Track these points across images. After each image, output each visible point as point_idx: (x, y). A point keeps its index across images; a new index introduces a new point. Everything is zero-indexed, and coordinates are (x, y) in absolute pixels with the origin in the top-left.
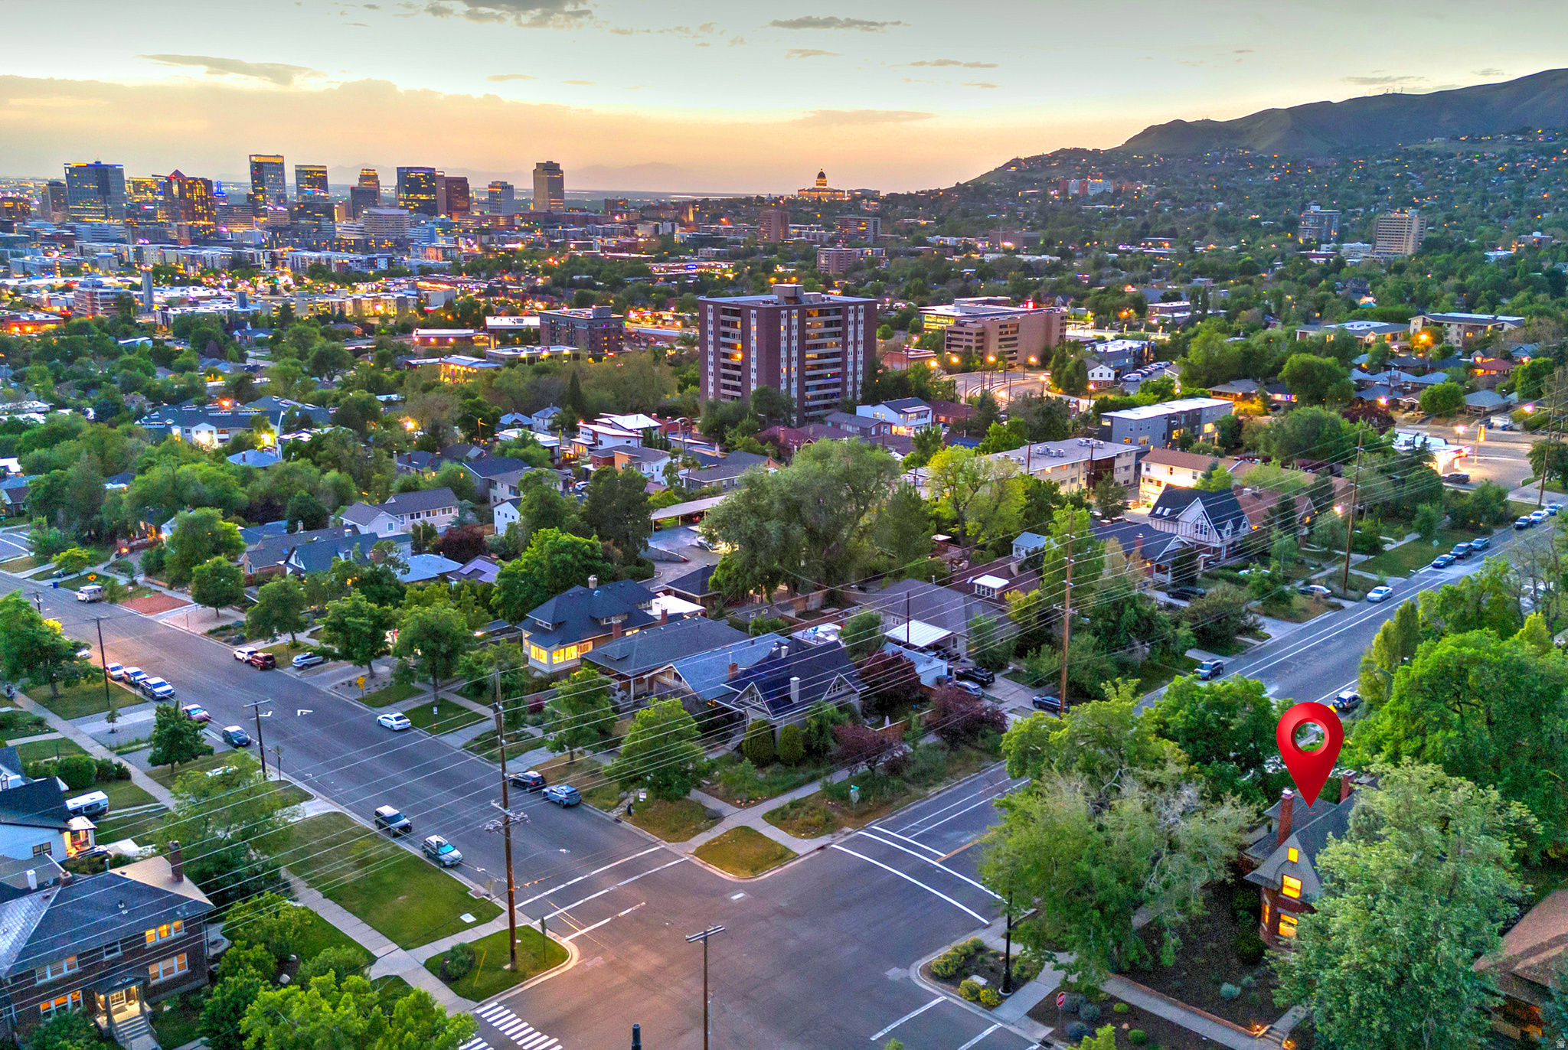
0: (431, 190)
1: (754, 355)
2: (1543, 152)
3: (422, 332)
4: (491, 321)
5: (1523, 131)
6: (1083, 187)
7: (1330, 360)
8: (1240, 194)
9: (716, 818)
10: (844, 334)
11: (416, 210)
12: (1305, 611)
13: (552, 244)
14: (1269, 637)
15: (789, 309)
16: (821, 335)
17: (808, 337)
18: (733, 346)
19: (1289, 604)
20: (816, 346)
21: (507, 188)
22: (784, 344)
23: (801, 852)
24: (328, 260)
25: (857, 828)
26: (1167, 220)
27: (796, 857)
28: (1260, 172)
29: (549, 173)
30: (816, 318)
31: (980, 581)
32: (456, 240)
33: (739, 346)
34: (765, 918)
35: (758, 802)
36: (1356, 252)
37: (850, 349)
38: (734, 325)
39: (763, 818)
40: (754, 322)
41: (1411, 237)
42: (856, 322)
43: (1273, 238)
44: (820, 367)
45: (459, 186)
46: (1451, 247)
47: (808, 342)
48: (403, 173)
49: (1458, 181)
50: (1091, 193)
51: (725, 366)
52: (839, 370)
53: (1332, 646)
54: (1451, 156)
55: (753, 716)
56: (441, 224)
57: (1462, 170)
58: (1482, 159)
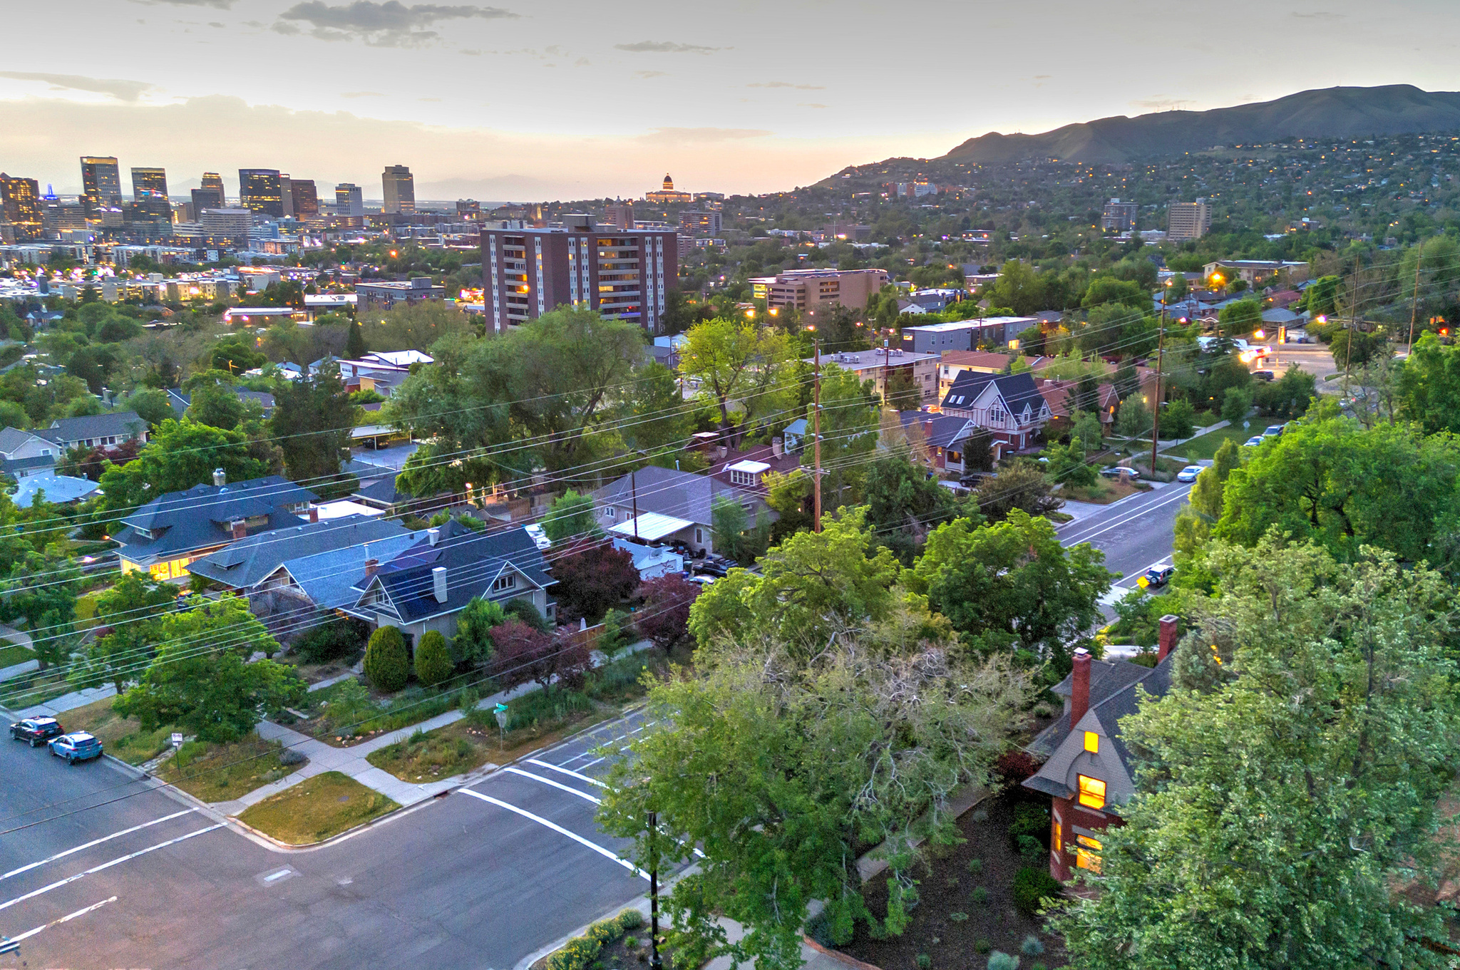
0: (276, 192)
1: (540, 286)
2: (1305, 157)
3: (233, 310)
4: (309, 299)
5: (1290, 140)
6: (910, 188)
7: (1130, 284)
8: (1050, 194)
9: (298, 762)
10: (641, 266)
11: (261, 211)
12: (1112, 492)
13: (398, 241)
14: (1071, 518)
15: (578, 237)
16: (616, 266)
17: (601, 267)
18: (519, 278)
19: (1093, 484)
20: (612, 278)
21: (355, 191)
22: (573, 274)
23: (406, 802)
24: (154, 252)
25: (502, 762)
26: (985, 215)
27: (398, 808)
28: (1066, 176)
29: (398, 178)
30: (609, 247)
31: (737, 467)
32: (301, 238)
33: (525, 278)
34: (304, 907)
35: (367, 737)
36: (1152, 237)
37: (649, 282)
38: (519, 254)
39: (368, 759)
40: (538, 250)
41: (1200, 223)
42: (654, 255)
43: (1079, 228)
44: (616, 299)
45: (305, 190)
46: (1234, 231)
47: (601, 273)
48: (245, 175)
49: (1236, 182)
50: (918, 195)
51: (512, 300)
52: (638, 304)
53: (1142, 524)
54: (1229, 161)
55: (384, 623)
56: (286, 224)
57: (1239, 172)
58: (1255, 164)
